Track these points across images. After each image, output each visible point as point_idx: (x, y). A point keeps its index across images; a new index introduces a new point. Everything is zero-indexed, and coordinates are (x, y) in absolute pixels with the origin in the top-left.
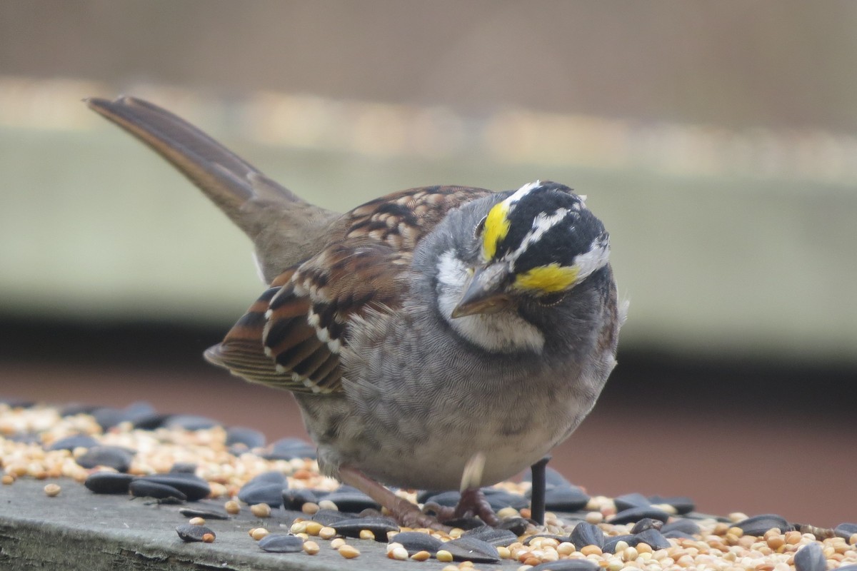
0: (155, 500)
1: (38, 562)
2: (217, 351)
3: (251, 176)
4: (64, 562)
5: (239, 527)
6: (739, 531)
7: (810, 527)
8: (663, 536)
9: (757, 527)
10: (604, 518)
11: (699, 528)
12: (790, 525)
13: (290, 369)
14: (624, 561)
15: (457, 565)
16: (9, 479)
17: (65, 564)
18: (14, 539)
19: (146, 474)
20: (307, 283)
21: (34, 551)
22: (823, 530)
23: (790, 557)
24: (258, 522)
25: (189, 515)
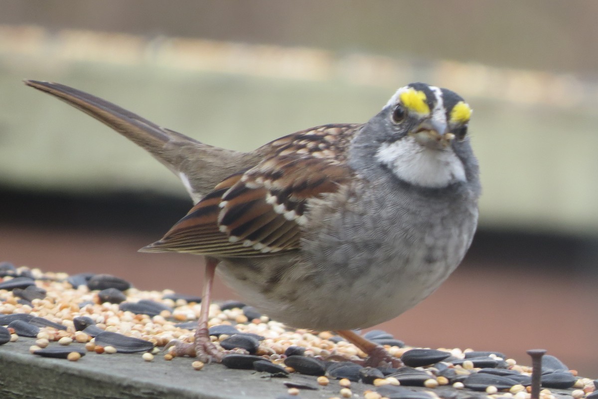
0: (269, 374)
13: (242, 238)
16: (170, 356)
20: (259, 180)
25: (290, 386)
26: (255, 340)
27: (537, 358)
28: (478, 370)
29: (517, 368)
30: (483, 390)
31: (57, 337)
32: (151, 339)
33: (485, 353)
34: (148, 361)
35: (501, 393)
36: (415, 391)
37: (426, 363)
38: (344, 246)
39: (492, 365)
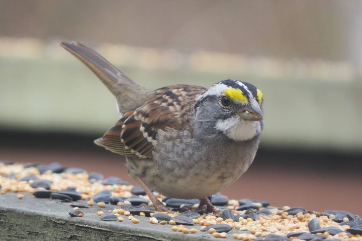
0: (60, 201)
1: (15, 224)
2: (100, 140)
3: (119, 74)
4: (25, 224)
5: (93, 211)
6: (287, 213)
7: (314, 212)
8: (257, 215)
9: (294, 212)
10: (234, 208)
11: (271, 212)
12: (306, 211)
13: (130, 147)
14: (242, 225)
15: (177, 226)
16: (3, 192)
17: (25, 225)
18: (5, 215)
19: (57, 190)
20: (140, 116)
21: (13, 220)
22: (319, 213)
23: (306, 223)
24: (100, 209)
25: (73, 206)
26: (49, 183)
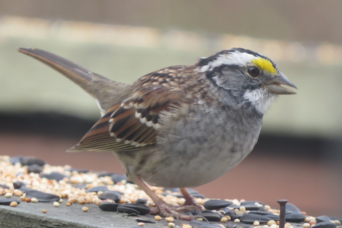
0: (127, 214)
3: (90, 73)
13: (124, 139)
16: (69, 204)
20: (131, 104)
25: (139, 221)
26: (119, 195)
27: (283, 205)
28: (248, 211)
29: (271, 210)
30: (252, 223)
31: (4, 193)
32: (58, 194)
33: (252, 202)
34: (56, 207)
35: (262, 225)
36: (212, 224)
37: (218, 208)
38: (184, 140)
39: (256, 209)
